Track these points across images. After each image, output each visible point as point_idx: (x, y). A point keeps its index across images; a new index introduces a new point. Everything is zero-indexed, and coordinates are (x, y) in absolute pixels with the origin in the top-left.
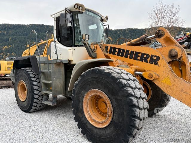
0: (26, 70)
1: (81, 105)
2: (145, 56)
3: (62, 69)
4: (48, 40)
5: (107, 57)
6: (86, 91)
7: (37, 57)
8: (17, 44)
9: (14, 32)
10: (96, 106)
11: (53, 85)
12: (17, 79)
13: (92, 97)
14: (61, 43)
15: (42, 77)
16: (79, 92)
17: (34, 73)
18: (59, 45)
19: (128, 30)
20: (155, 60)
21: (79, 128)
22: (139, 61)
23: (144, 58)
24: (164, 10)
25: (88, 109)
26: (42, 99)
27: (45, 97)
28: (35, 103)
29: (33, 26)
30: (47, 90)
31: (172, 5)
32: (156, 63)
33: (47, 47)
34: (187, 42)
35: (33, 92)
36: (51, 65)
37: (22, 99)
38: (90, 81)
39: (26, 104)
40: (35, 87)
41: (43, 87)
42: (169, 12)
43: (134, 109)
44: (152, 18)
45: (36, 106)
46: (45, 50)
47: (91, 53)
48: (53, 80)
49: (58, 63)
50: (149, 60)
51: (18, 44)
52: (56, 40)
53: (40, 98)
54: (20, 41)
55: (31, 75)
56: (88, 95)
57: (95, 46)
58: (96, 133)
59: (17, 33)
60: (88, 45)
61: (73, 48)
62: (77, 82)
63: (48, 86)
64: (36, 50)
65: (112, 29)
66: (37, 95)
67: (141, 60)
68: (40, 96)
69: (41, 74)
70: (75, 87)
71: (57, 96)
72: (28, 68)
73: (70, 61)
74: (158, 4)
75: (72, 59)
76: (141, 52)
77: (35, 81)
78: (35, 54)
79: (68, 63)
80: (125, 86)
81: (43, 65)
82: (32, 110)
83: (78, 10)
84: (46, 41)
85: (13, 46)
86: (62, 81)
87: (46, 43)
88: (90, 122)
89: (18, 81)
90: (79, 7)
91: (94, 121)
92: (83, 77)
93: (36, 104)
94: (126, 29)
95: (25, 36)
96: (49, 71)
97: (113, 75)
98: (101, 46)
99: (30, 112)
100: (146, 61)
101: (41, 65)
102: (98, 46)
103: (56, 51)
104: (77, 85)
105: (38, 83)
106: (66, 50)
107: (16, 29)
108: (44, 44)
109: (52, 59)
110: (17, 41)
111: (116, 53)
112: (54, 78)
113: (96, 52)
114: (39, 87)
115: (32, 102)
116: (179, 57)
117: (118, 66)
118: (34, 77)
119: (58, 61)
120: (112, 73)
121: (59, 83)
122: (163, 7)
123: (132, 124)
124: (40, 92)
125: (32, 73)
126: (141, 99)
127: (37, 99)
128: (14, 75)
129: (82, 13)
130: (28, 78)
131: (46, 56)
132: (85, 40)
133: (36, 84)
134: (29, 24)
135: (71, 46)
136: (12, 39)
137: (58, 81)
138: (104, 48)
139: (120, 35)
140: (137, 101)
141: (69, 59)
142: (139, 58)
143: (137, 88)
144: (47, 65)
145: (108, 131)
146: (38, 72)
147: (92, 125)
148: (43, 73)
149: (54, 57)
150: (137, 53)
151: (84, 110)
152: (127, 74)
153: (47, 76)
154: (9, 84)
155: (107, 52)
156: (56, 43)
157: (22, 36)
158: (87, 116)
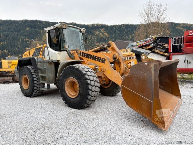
0: (28, 67)
1: (64, 87)
2: (99, 58)
3: (53, 66)
4: (43, 45)
5: (81, 58)
6: (67, 79)
7: (36, 58)
8: (9, 41)
9: (5, 28)
10: (73, 87)
11: (47, 77)
12: (21, 74)
13: (70, 82)
14: (52, 48)
15: (39, 72)
16: (63, 80)
17: (34, 69)
18: (51, 50)
19: (124, 26)
20: (103, 61)
21: (63, 101)
22: (96, 61)
23: (99, 59)
24: (153, 9)
25: (68, 89)
26: (40, 87)
27: (42, 85)
28: (35, 89)
29: (26, 22)
30: (43, 81)
31: (160, 4)
32: (104, 63)
33: (42, 50)
34: (153, 44)
35: (33, 82)
36: (46, 63)
37: (25, 87)
38: (68, 73)
39: (28, 91)
40: (35, 79)
41: (40, 79)
42: (157, 11)
43: (88, 86)
44: (142, 16)
45: (36, 92)
46: (41, 53)
47: (71, 56)
48: (47, 74)
49: (50, 63)
50: (101, 60)
51: (11, 41)
52: (48, 46)
53: (38, 87)
54: (12, 38)
55: (32, 71)
56: (68, 81)
57: (73, 51)
58: (72, 101)
59: (8, 29)
60: (68, 51)
61: (60, 52)
62: (61, 74)
63: (44, 78)
64: (34, 53)
65: (108, 25)
66: (37, 84)
67: (98, 61)
68: (38, 85)
69: (39, 70)
70: (61, 77)
71: (51, 84)
72: (29, 66)
73: (58, 61)
74: (147, 3)
75: (59, 60)
76: (98, 56)
77: (35, 75)
78: (33, 55)
79: (57, 62)
80: (85, 74)
81: (40, 63)
82: (33, 95)
83: (62, 27)
84: (41, 46)
85: (5, 43)
86: (53, 74)
87: (41, 47)
88: (69, 96)
89: (22, 75)
90: (63, 25)
91: (71, 95)
92: (64, 70)
93: (36, 91)
94: (122, 25)
95: (18, 32)
96: (44, 68)
97: (79, 69)
98: (77, 52)
99: (32, 96)
100: (100, 61)
101: (39, 63)
102: (75, 52)
103: (49, 54)
104: (61, 75)
105: (37, 76)
106: (55, 53)
107: (7, 25)
108: (40, 48)
109: (46, 60)
110: (10, 38)
111: (86, 56)
112: (47, 72)
113: (74, 55)
114: (38, 79)
115: (33, 89)
116: (117, 59)
117: (88, 64)
118: (34, 72)
119: (50, 61)
120: (79, 68)
121: (51, 76)
122: (152, 6)
123: (88, 93)
124: (38, 82)
125: (32, 69)
126: (93, 81)
127: (36, 87)
128: (18, 71)
129: (65, 29)
130: (29, 73)
131: (41, 57)
132: (66, 48)
133: (35, 77)
134: (21, 20)
135: (59, 51)
136: (4, 35)
137: (50, 74)
138: (79, 53)
139: (116, 31)
140: (91, 82)
141: (58, 60)
142: (96, 59)
143: (92, 76)
144: (42, 64)
145: (77, 99)
146: (37, 69)
147: (70, 97)
148: (40, 69)
149: (47, 58)
150: (96, 57)
151: (66, 90)
152: (88, 69)
153: (43, 71)
154: (9, 80)
155: (81, 56)
156: (48, 48)
157: (14, 33)
158: (67, 93)
